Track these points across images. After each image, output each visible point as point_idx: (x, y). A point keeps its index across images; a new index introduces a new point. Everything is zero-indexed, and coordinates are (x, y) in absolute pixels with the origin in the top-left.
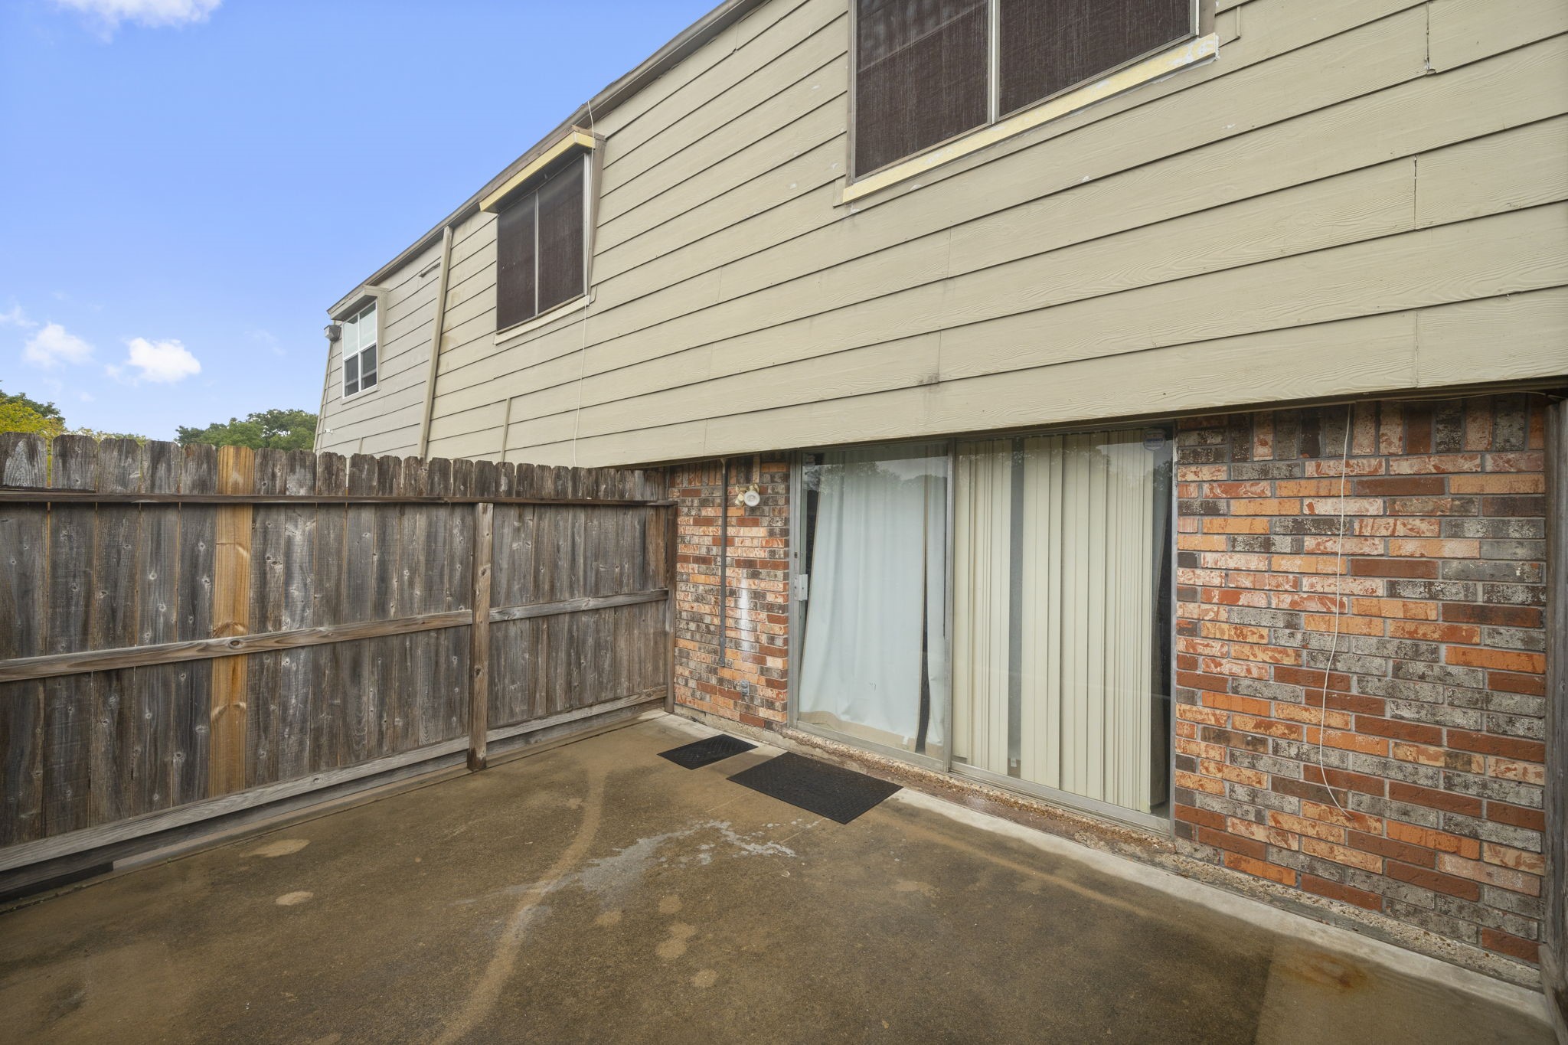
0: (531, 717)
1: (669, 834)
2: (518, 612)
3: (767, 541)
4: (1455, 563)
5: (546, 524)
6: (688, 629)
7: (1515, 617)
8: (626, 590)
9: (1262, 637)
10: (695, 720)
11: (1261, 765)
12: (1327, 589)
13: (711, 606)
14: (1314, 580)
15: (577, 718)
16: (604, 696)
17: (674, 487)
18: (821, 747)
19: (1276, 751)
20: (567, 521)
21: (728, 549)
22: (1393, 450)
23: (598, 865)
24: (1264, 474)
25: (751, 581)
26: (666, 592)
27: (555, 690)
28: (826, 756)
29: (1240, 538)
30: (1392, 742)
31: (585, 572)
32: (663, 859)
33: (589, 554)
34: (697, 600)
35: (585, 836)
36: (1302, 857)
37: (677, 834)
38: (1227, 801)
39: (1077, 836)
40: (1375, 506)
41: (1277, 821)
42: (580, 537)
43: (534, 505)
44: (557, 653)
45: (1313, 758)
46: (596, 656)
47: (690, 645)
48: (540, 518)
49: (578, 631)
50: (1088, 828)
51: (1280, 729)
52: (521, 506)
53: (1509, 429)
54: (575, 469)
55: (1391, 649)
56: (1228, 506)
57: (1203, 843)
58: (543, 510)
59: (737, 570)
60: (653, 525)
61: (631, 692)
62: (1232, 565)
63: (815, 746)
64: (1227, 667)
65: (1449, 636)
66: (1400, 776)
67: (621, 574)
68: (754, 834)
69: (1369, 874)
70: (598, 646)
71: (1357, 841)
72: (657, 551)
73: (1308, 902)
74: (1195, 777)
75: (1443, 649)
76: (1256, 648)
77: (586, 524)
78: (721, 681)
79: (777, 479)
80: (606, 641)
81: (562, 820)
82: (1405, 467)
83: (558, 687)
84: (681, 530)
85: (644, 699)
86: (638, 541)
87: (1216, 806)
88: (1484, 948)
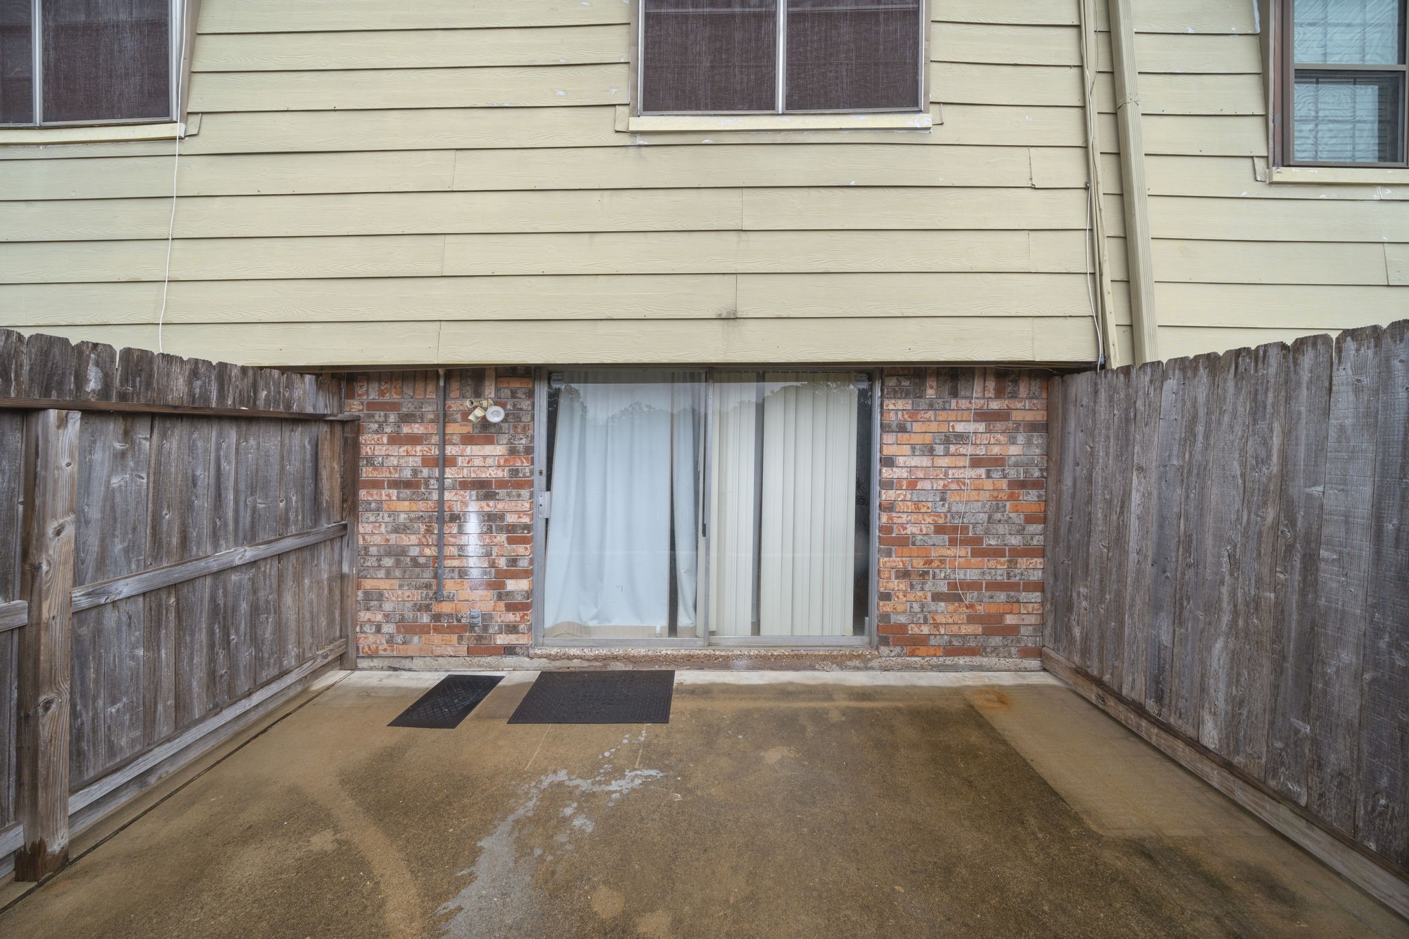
0: (149, 743)
1: (511, 818)
2: (125, 588)
3: (506, 460)
4: (1013, 458)
5: (175, 445)
6: (379, 566)
7: (1036, 485)
8: (293, 529)
9: (928, 508)
10: (395, 669)
11: (927, 587)
12: (960, 476)
13: (421, 536)
14: (954, 471)
15: (229, 719)
16: (265, 675)
17: (353, 397)
18: (581, 658)
19: (934, 577)
20: (209, 440)
21: (447, 470)
22: (990, 395)
23: (460, 909)
24: (931, 406)
25: (483, 503)
26: (345, 526)
27: (190, 689)
28: (586, 664)
29: (918, 447)
30: (986, 559)
31: (236, 511)
32: (538, 852)
33: (242, 486)
34: (396, 530)
35: (395, 881)
36: (946, 637)
37: (521, 812)
38: (909, 615)
39: (817, 666)
40: (981, 427)
41: (934, 620)
42: (229, 463)
43: (153, 416)
44: (192, 635)
45: (952, 577)
46: (253, 625)
47: (384, 584)
48: (164, 436)
49: (225, 596)
50: (824, 658)
51: (936, 563)
52: (130, 416)
53: (1036, 386)
54: (223, 366)
55: (987, 509)
56: (912, 426)
57: (895, 645)
58: (168, 424)
59: (462, 492)
60: (327, 445)
61: (301, 660)
62: (913, 464)
63: (570, 658)
64: (910, 529)
65: (1012, 497)
66: (990, 578)
67: (287, 510)
68: (602, 771)
69: (976, 636)
70: (255, 610)
71: (971, 620)
72: (331, 477)
73: (949, 663)
74: (891, 604)
75: (1008, 504)
76: (925, 515)
77: (238, 444)
78: (437, 617)
79: (520, 394)
80: (267, 602)
81: (329, 876)
82: (995, 405)
83: (195, 684)
84: (366, 450)
85: (320, 662)
86: (309, 465)
87: (902, 619)
88: (1021, 658)
